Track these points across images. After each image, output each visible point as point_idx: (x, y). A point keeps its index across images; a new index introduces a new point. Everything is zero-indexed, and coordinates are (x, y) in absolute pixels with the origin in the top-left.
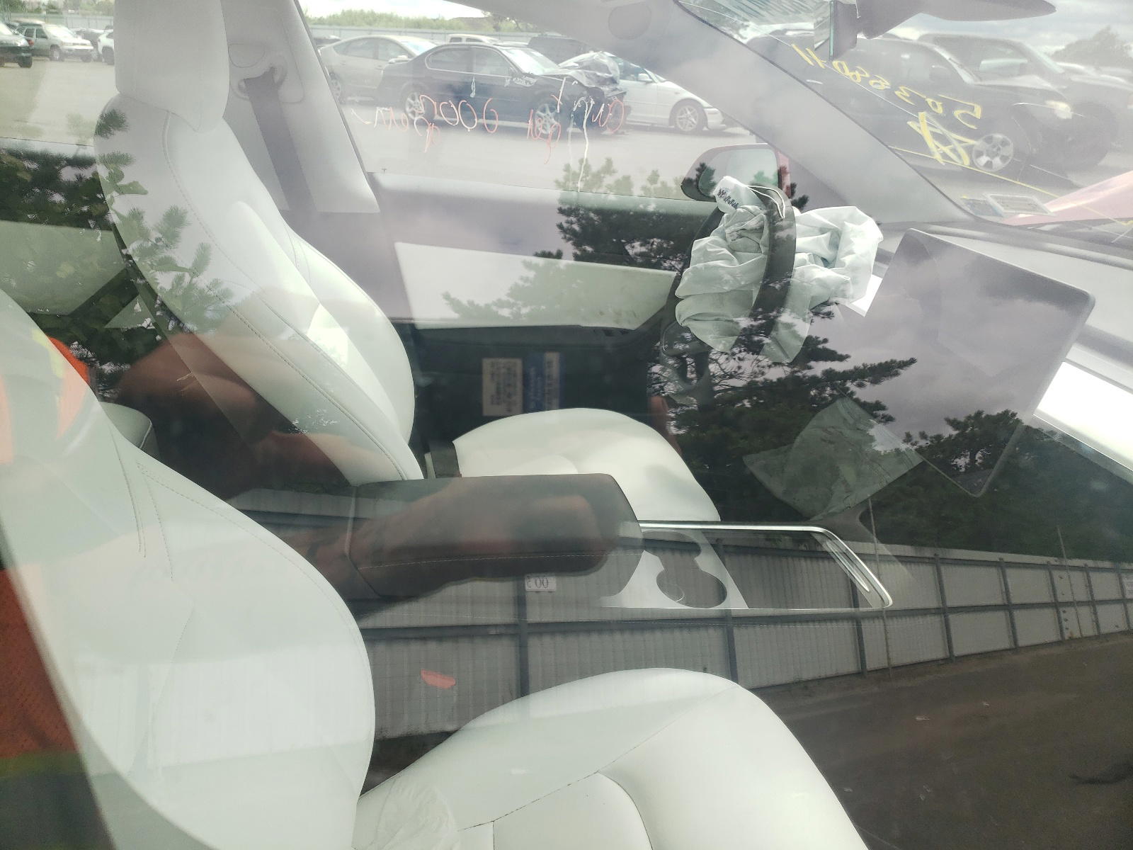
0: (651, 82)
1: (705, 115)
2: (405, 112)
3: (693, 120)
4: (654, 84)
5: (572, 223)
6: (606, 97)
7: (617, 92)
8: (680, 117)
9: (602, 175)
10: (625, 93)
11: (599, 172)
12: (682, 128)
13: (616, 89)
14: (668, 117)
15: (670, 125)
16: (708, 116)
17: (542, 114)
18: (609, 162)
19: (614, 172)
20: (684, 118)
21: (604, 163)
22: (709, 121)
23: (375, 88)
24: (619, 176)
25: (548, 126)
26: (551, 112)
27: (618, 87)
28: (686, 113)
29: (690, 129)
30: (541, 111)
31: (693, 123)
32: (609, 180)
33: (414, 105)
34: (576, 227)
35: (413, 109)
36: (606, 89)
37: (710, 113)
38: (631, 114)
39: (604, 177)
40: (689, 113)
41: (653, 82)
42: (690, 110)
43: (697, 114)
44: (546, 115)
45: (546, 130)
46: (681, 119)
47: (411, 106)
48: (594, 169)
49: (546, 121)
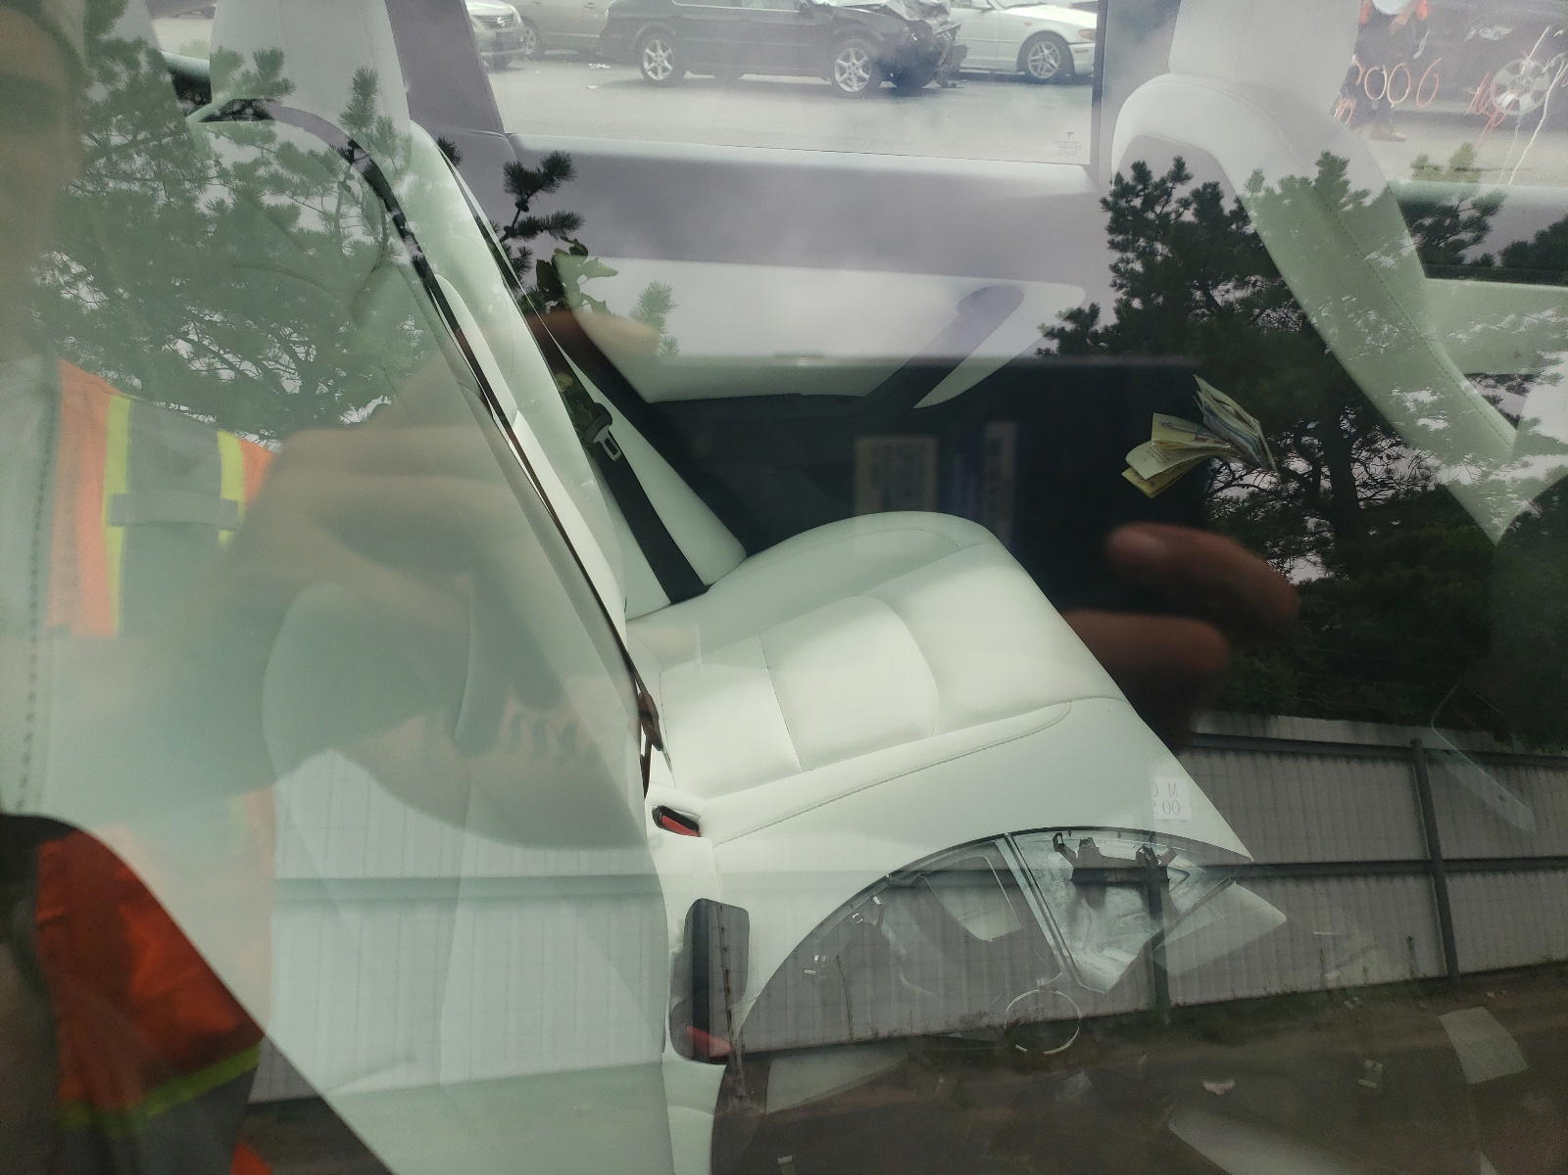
0: (989, 9)
1: (1071, 54)
2: (642, 68)
3: (1053, 62)
4: (994, 12)
5: (1128, 262)
6: (934, 33)
7: (948, 27)
8: (1035, 58)
9: (1170, 185)
10: (958, 27)
11: (1163, 181)
12: (1035, 74)
13: (946, 23)
14: (1015, 60)
15: (1019, 70)
16: (1074, 54)
17: (845, 64)
18: (1180, 165)
19: (1188, 178)
20: (1039, 60)
21: (1170, 166)
22: (1076, 63)
23: (598, 36)
24: (1196, 184)
25: (855, 80)
26: (858, 60)
27: (949, 20)
28: (1042, 51)
29: (1050, 75)
30: (843, 60)
31: (1052, 65)
32: (1181, 191)
33: (655, 58)
34: (1138, 267)
35: (652, 65)
36: (932, 22)
37: (1077, 51)
38: (967, 58)
39: (1172, 188)
40: (1046, 52)
41: (993, 8)
42: (1048, 47)
43: (1058, 52)
44: (850, 64)
45: (851, 87)
46: (1036, 60)
47: (650, 60)
48: (1156, 177)
49: (850, 74)
